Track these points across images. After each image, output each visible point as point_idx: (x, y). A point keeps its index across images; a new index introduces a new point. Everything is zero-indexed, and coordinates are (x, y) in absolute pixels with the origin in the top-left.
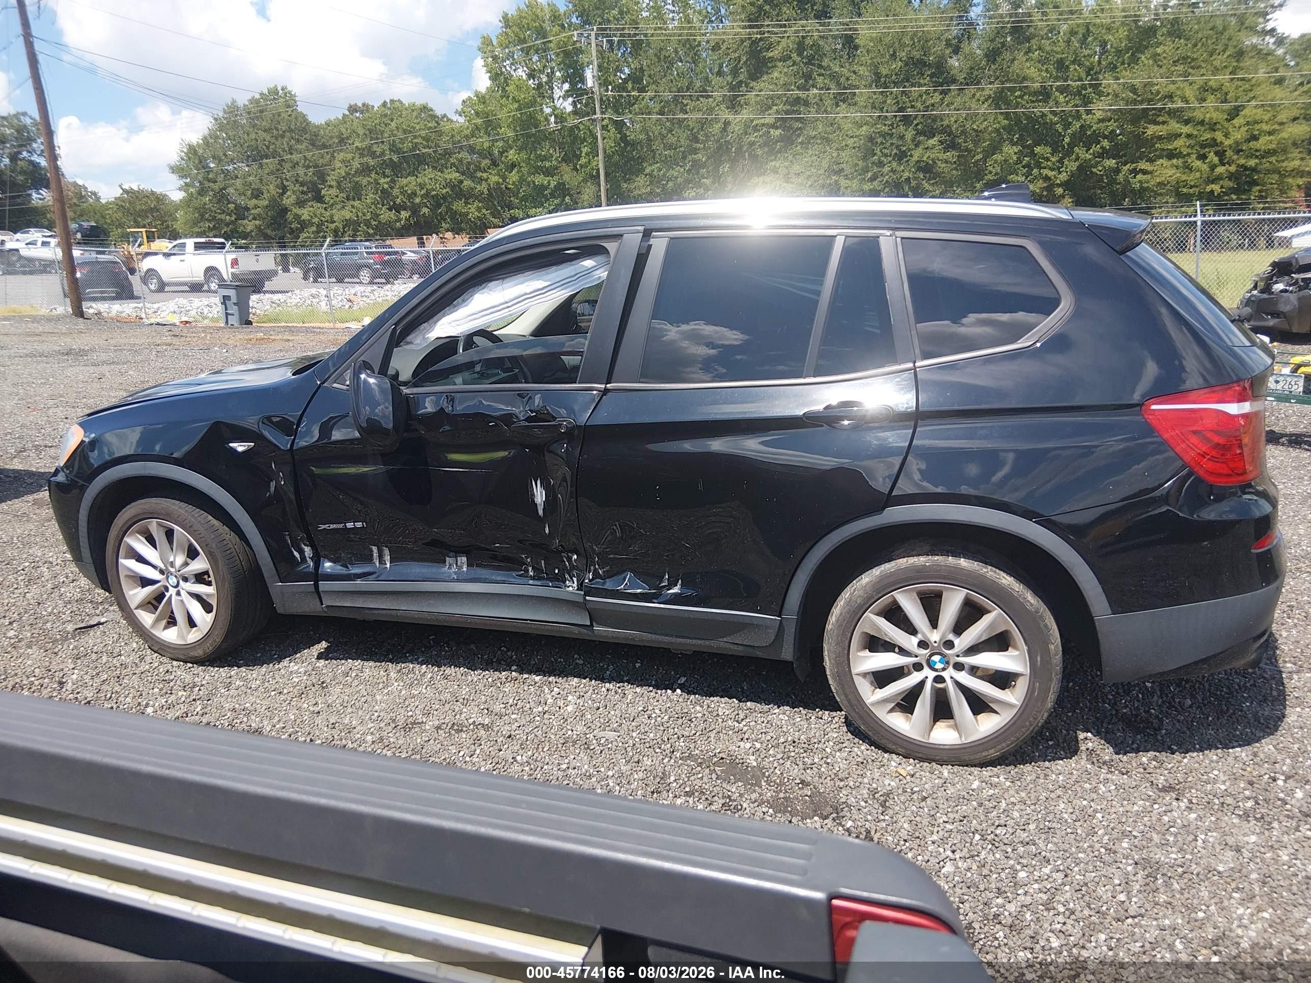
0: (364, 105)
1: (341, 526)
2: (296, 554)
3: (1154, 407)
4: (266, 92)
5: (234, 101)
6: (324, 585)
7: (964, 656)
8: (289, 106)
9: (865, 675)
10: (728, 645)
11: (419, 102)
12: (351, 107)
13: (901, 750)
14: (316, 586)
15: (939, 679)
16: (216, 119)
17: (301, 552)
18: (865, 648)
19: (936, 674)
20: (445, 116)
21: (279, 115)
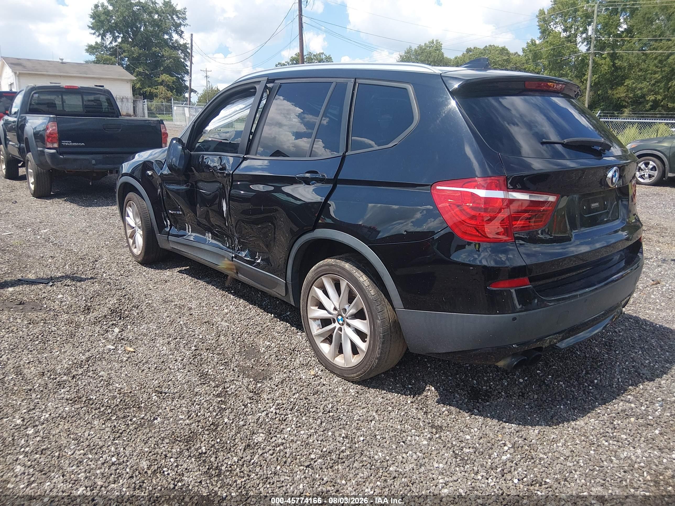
0: (474, 48)
1: (175, 212)
2: (165, 222)
3: (438, 188)
4: (427, 43)
5: (410, 47)
6: (171, 238)
7: (350, 319)
8: (438, 50)
9: (315, 319)
10: (275, 293)
11: (501, 46)
12: (468, 49)
13: (323, 364)
14: (168, 237)
15: (340, 329)
16: (401, 56)
17: (167, 222)
18: (316, 306)
19: (340, 326)
20: (517, 53)
21: (430, 54)
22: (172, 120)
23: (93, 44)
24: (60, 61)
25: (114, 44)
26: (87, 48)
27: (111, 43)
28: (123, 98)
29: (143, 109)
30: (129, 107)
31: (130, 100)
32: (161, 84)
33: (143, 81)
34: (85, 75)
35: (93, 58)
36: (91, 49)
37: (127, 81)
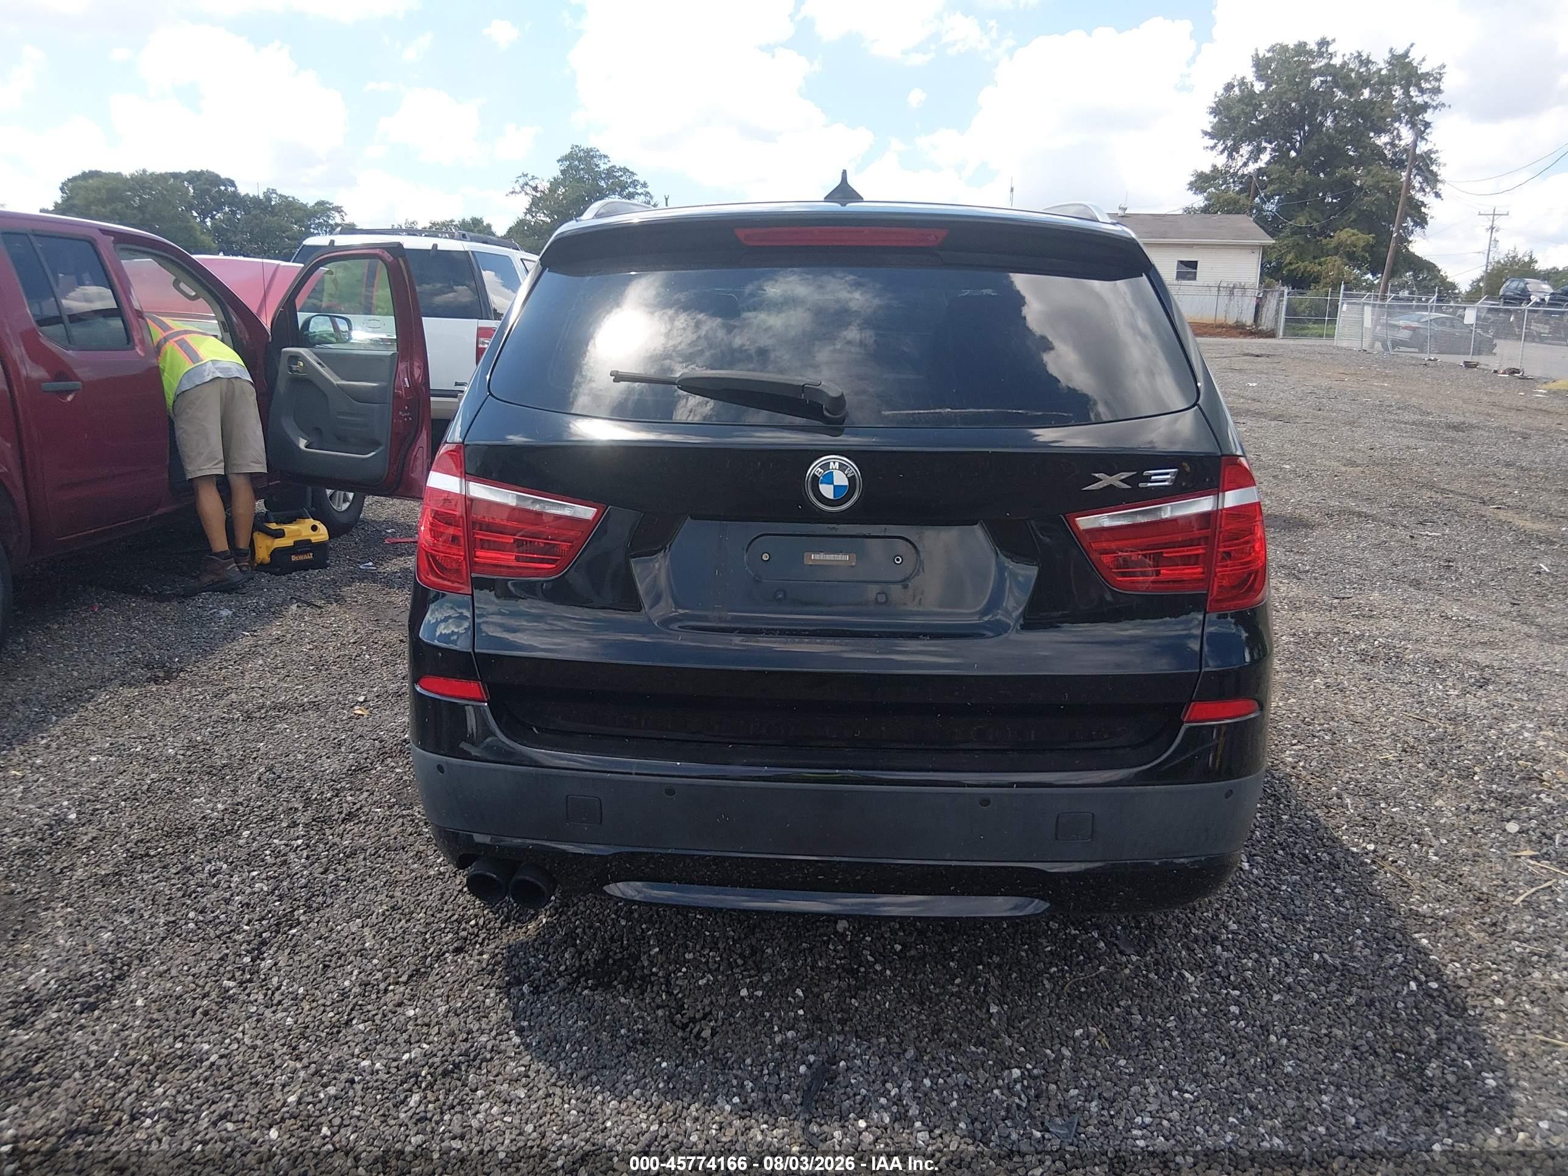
22: (1331, 336)
23: (1207, 169)
24: (1120, 213)
25: (1252, 167)
26: (1193, 179)
27: (1245, 164)
28: (1234, 287)
29: (1277, 312)
30: (1245, 306)
31: (1249, 293)
32: (1336, 251)
33: (1303, 246)
34: (1162, 241)
35: (1199, 201)
36: (1201, 182)
37: (1252, 248)
